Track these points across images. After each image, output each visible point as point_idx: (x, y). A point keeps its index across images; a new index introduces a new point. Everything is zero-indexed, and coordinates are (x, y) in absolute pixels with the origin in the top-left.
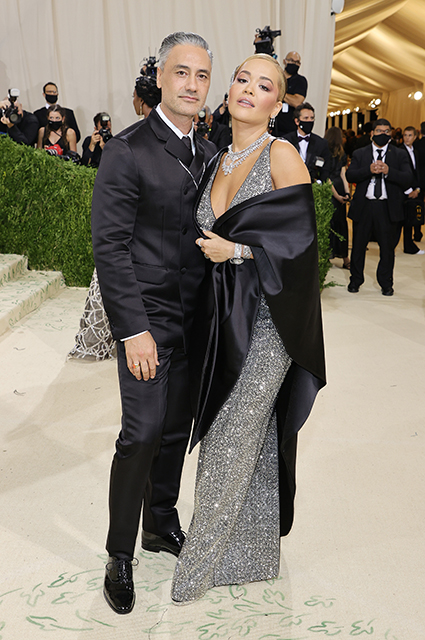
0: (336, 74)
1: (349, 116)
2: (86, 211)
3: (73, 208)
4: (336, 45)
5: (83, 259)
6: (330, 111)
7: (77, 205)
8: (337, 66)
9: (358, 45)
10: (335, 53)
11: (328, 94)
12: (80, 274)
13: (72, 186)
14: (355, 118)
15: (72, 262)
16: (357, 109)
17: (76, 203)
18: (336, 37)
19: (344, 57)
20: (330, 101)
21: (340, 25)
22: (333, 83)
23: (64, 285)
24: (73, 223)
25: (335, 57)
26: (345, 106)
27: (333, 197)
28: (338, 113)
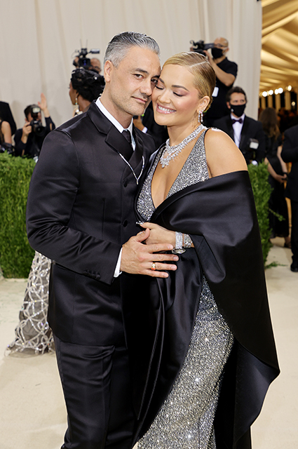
0: (265, 56)
1: (282, 95)
2: (22, 202)
3: (9, 200)
4: (263, 28)
5: (21, 250)
6: (262, 90)
7: (13, 196)
8: (266, 47)
9: (287, 27)
10: (264, 36)
11: (258, 75)
12: (18, 265)
13: (8, 178)
14: (287, 97)
15: (10, 254)
16: (289, 88)
17: (12, 195)
18: (264, 20)
19: (274, 39)
20: (261, 81)
21: (266, 9)
22: (264, 63)
23: (2, 277)
24: (9, 215)
25: (264, 40)
26: (277, 86)
27: (271, 176)
28: (271, 92)
